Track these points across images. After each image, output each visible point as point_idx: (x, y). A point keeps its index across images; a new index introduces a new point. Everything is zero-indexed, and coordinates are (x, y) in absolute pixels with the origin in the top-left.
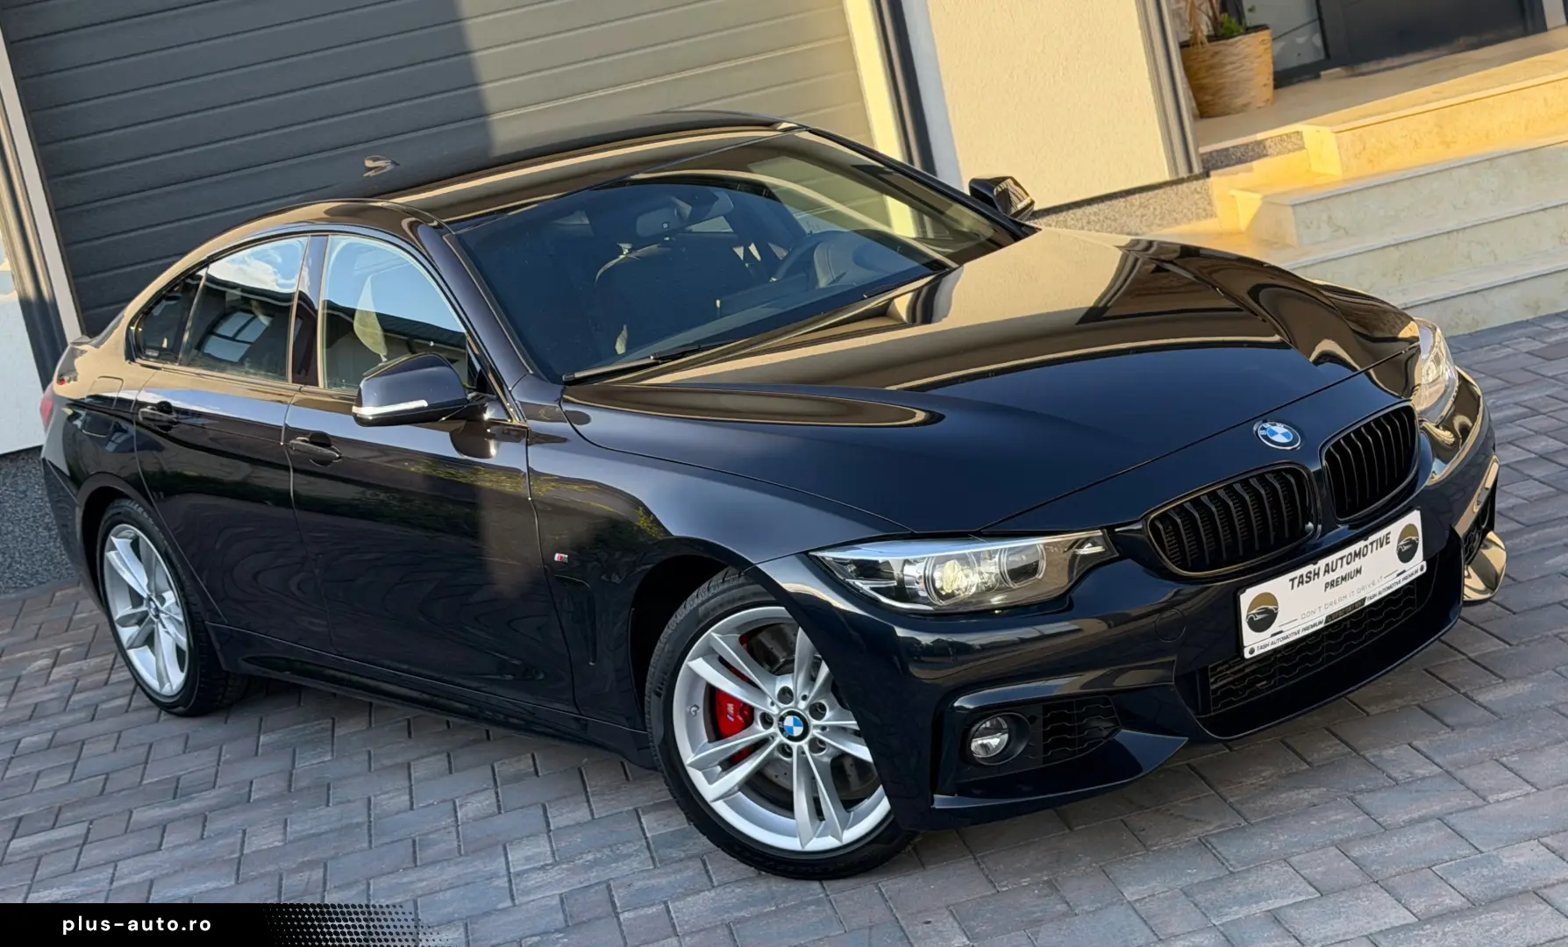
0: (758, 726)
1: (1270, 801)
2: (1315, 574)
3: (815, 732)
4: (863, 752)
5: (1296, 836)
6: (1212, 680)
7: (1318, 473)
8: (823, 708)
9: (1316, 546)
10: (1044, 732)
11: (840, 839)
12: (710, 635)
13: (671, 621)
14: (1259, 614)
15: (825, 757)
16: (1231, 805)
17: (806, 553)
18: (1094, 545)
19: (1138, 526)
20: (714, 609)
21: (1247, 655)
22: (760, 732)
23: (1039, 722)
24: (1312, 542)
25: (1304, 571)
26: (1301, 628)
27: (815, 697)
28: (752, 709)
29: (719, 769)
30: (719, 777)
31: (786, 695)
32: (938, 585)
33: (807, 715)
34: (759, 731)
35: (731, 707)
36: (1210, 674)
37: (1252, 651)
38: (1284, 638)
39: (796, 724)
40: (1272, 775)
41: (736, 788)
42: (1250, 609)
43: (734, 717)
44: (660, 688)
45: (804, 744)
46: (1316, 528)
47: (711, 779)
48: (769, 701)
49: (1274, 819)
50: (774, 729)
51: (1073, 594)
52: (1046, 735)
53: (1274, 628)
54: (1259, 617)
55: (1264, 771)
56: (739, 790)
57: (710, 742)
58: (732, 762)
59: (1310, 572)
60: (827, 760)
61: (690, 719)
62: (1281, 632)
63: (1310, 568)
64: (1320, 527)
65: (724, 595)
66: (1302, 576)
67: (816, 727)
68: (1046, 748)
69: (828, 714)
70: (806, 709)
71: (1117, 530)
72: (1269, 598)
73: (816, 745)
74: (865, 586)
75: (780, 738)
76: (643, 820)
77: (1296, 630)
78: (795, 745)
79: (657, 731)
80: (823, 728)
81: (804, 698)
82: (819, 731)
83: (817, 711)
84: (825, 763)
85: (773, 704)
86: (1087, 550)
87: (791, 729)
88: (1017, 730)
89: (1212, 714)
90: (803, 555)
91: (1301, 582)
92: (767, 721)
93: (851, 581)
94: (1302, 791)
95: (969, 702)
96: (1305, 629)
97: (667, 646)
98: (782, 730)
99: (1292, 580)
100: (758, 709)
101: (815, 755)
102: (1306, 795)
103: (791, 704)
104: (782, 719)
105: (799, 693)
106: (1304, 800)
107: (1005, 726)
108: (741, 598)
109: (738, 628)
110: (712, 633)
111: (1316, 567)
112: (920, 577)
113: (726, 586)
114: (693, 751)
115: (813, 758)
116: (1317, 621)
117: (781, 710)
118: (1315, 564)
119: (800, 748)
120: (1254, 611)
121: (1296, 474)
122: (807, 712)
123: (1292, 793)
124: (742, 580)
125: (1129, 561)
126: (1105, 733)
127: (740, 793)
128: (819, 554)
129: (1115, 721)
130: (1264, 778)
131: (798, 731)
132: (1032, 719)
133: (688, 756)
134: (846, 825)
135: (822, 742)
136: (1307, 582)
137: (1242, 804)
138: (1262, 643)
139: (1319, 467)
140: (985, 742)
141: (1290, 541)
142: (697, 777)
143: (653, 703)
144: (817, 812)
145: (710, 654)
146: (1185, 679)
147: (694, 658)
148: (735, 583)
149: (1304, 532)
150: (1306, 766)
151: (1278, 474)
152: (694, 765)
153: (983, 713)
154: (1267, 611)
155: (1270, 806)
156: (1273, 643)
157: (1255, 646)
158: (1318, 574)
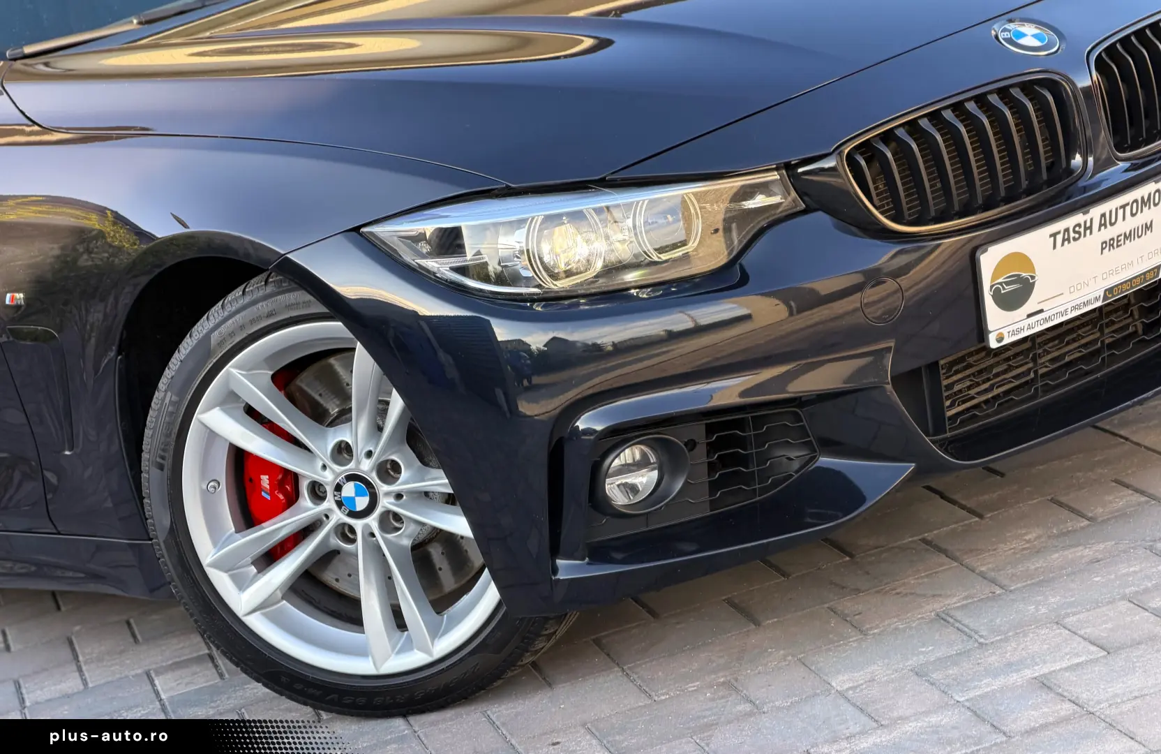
0: (305, 500)
1: (1037, 564)
2: (1086, 229)
3: (385, 503)
4: (458, 524)
5: (1072, 597)
6: (948, 403)
7: (1087, 92)
8: (396, 467)
9: (1085, 189)
10: (709, 463)
11: (429, 652)
12: (228, 373)
13: (173, 360)
14: (1008, 283)
15: (404, 537)
16: (983, 575)
17: (356, 229)
18: (770, 194)
19: (829, 163)
20: (232, 334)
21: (994, 344)
22: (309, 509)
23: (701, 450)
24: (1081, 183)
25: (1070, 222)
26: (1069, 306)
27: (384, 451)
28: (294, 478)
29: (253, 569)
30: (254, 580)
31: (343, 451)
32: (546, 259)
33: (374, 478)
34: (306, 509)
35: (265, 480)
36: (945, 394)
37: (1000, 339)
38: (1046, 320)
39: (358, 494)
40: (1039, 537)
41: (279, 595)
42: (994, 277)
43: (271, 493)
44: (163, 458)
45: (372, 521)
46: (1085, 162)
47: (242, 583)
48: (320, 464)
49: (1043, 581)
50: (329, 503)
51: (746, 260)
52: (712, 467)
53: (1030, 306)
54: (1009, 288)
55: (1026, 534)
56: (283, 598)
57: (237, 531)
58: (271, 557)
59: (1079, 225)
60: (407, 543)
61: (207, 499)
62: (1041, 311)
63: (1078, 218)
64: (1091, 159)
65: (243, 314)
66: (1067, 230)
67: (387, 494)
68: (714, 486)
69: (404, 474)
70: (372, 471)
71: (800, 170)
72: (1021, 259)
73: (391, 521)
74: (441, 267)
75: (338, 516)
76: (157, 682)
77: (1062, 309)
78: (358, 524)
79: (160, 519)
80: (399, 496)
81: (369, 454)
82: (392, 500)
83: (389, 471)
84: (402, 548)
85: (324, 467)
86: (759, 201)
87: (352, 500)
88: (670, 458)
89: (948, 434)
90: (354, 233)
91: (1066, 240)
92: (317, 492)
93: (424, 262)
94: (1081, 548)
95: (597, 419)
96: (1074, 308)
97: (169, 394)
98: (340, 504)
99: (1054, 235)
100: (304, 476)
101: (390, 536)
102: (1087, 553)
103: (352, 465)
104: (338, 488)
105: (360, 448)
106: (1082, 557)
107: (653, 459)
108: (270, 315)
109: (270, 359)
110: (231, 369)
111: (1088, 217)
112: (522, 252)
113: (247, 299)
114: (215, 543)
115: (386, 541)
116: (1092, 296)
117: (339, 475)
118: (1085, 213)
119: (367, 526)
120: (1000, 280)
121: (1053, 86)
122: (374, 475)
123: (1066, 553)
124: (269, 289)
125: (820, 214)
126: (796, 465)
127: (284, 602)
128: (377, 229)
129: (808, 445)
130: (1028, 541)
131: (362, 503)
132: (692, 445)
133: (206, 551)
134: (436, 632)
135: (397, 517)
136: (1075, 239)
137: (999, 570)
138: (1015, 327)
139: (1088, 83)
140: (624, 481)
141: (1050, 183)
142: (222, 582)
143: (152, 478)
144: (398, 620)
145: (230, 399)
146: (907, 381)
147: (209, 408)
148: (261, 293)
149: (1069, 171)
150: (1086, 522)
151: (1027, 87)
152: (216, 565)
153: (619, 436)
154: (1019, 279)
155: (1036, 569)
156: (1030, 327)
157: (1005, 332)
158: (1091, 228)
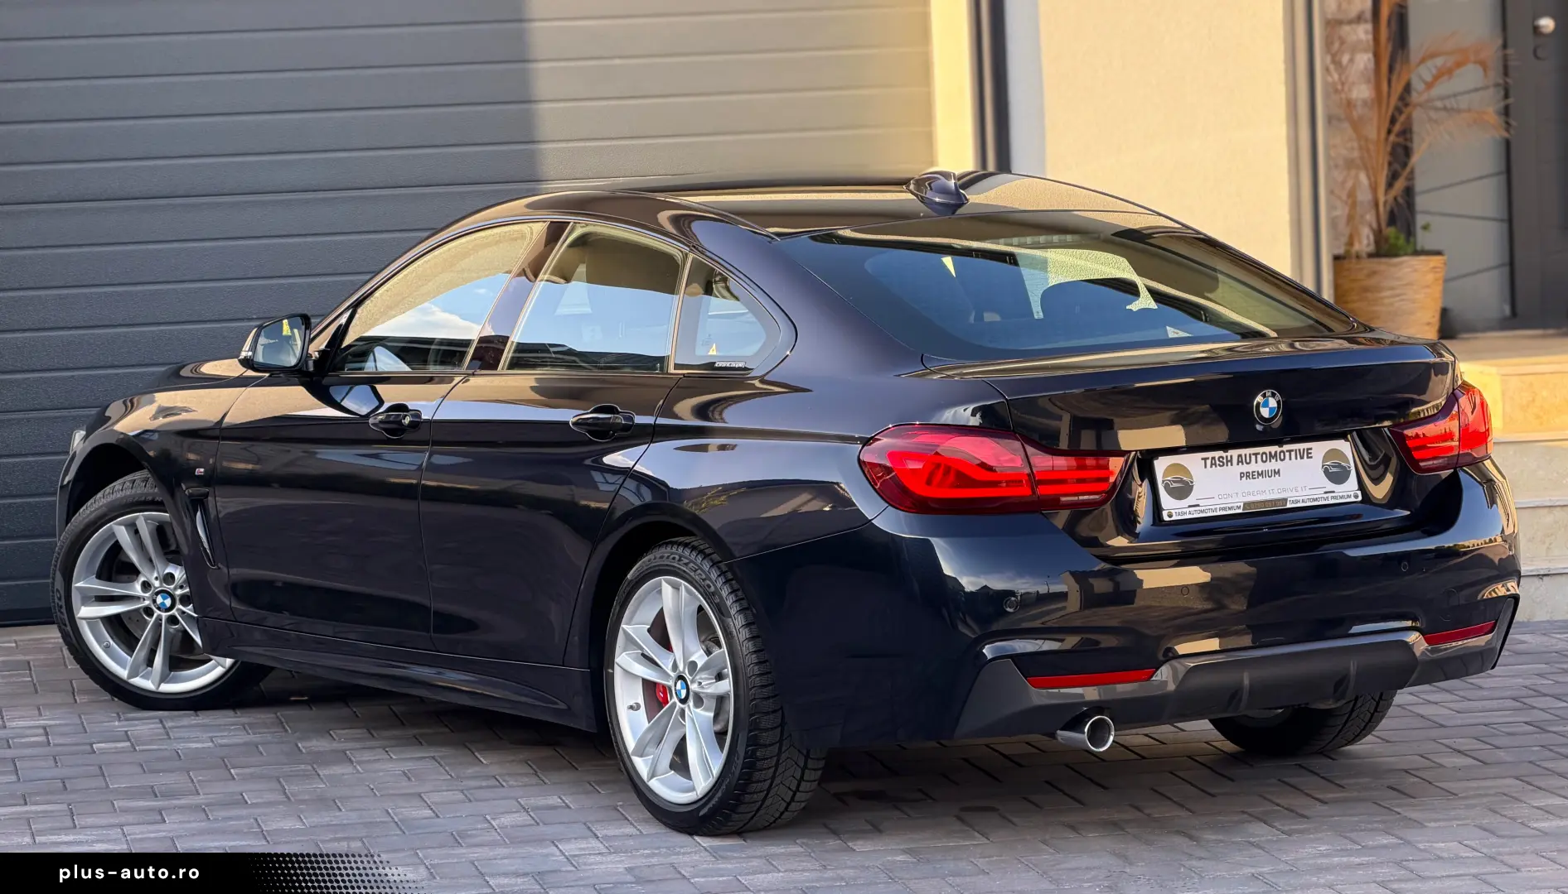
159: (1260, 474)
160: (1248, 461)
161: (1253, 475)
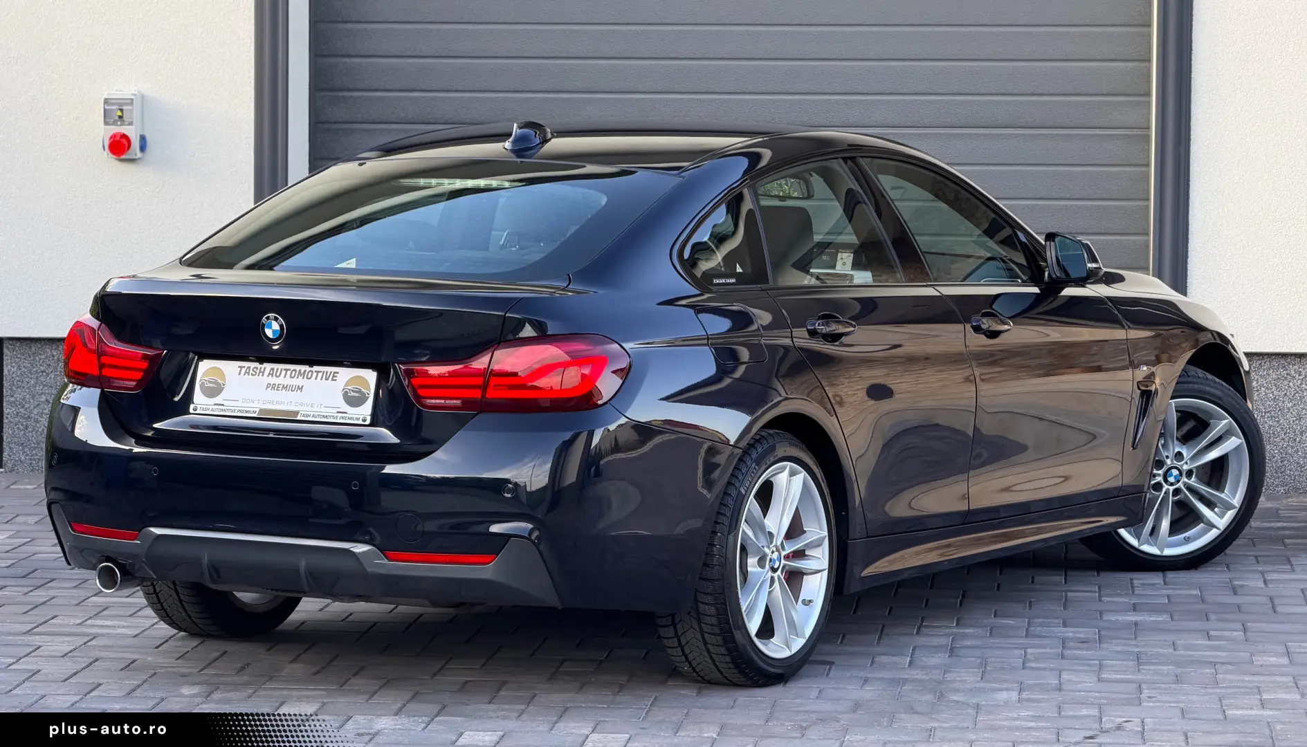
159: (285, 387)
160: (278, 374)
161: (278, 387)
